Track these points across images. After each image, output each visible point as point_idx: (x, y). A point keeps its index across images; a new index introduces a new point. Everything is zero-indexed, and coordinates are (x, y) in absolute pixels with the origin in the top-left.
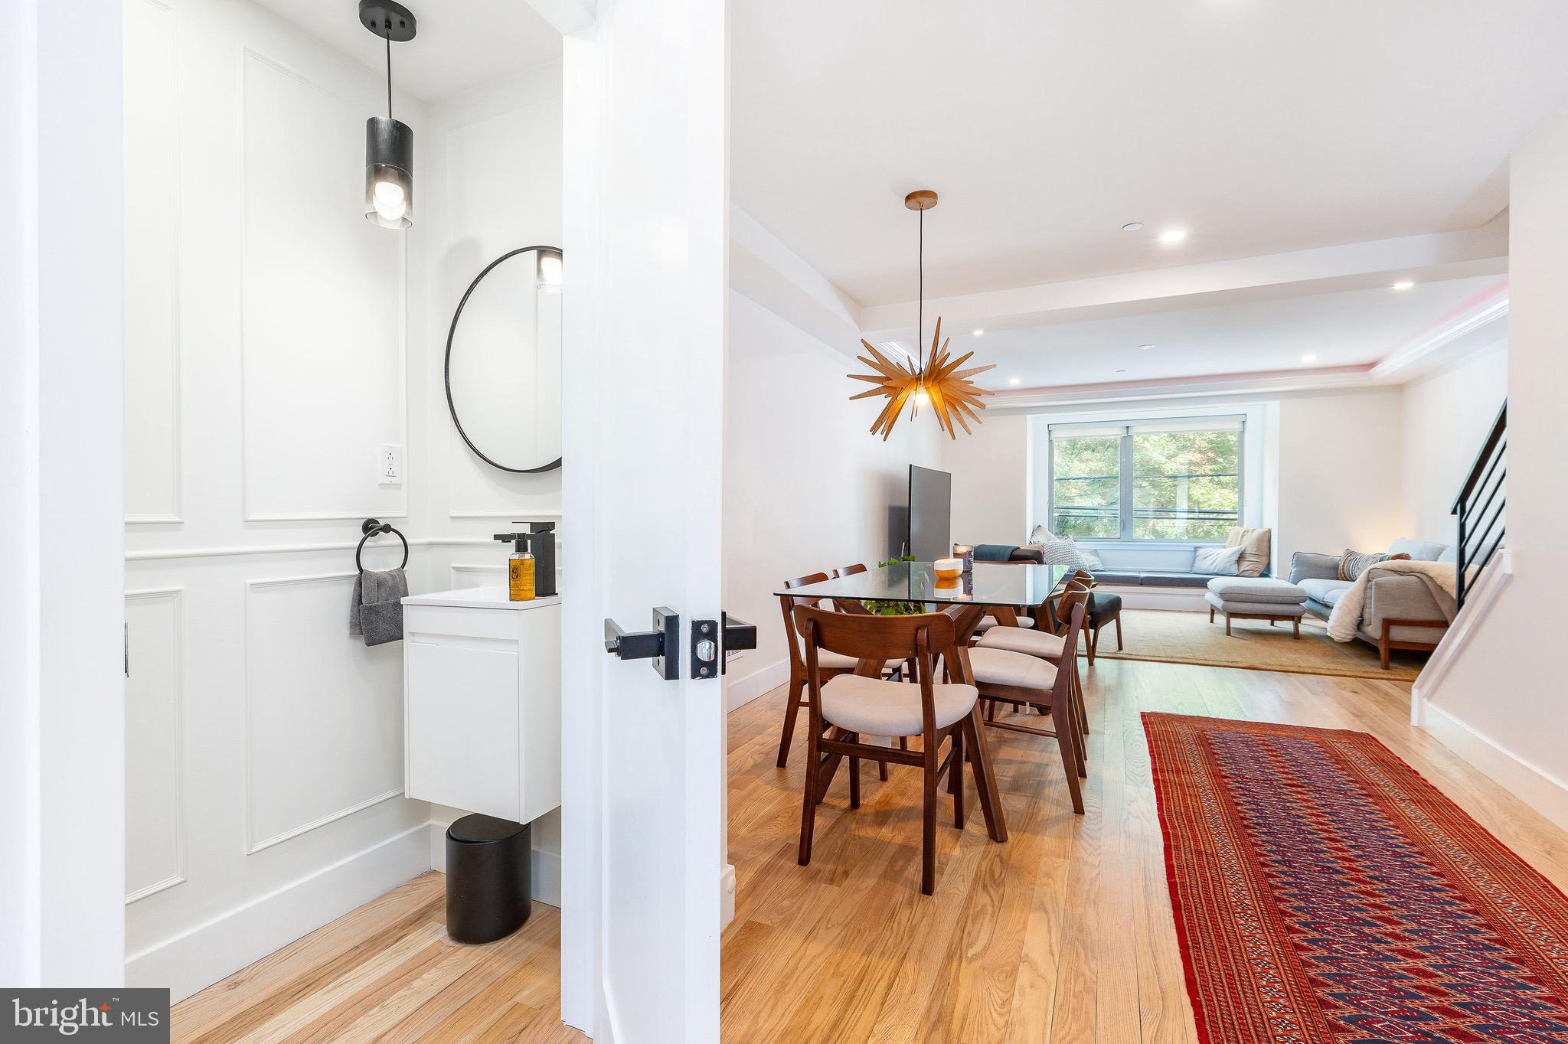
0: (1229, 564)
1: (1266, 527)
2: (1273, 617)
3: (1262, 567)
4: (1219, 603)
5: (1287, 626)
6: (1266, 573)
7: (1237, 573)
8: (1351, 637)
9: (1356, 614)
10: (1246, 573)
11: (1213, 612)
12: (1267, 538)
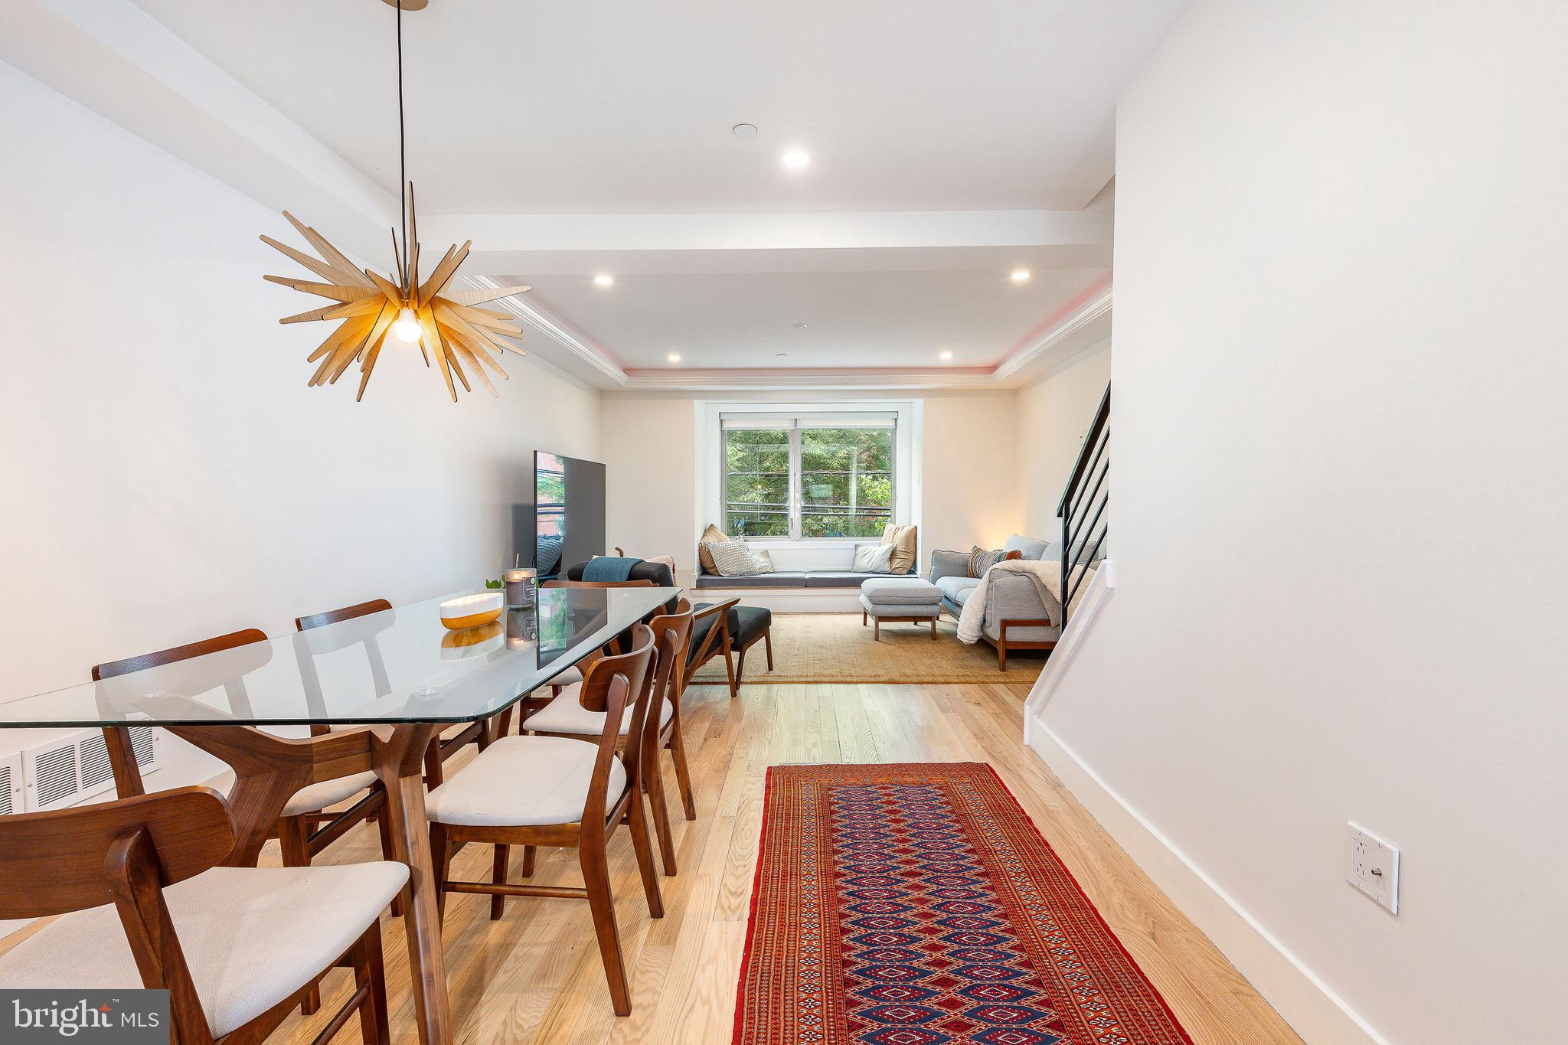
0: (882, 562)
1: (914, 524)
2: (916, 619)
3: (909, 564)
4: (869, 606)
5: (926, 625)
6: (912, 571)
7: (889, 570)
8: (976, 639)
9: (980, 616)
10: (897, 571)
11: (865, 615)
12: (914, 532)
